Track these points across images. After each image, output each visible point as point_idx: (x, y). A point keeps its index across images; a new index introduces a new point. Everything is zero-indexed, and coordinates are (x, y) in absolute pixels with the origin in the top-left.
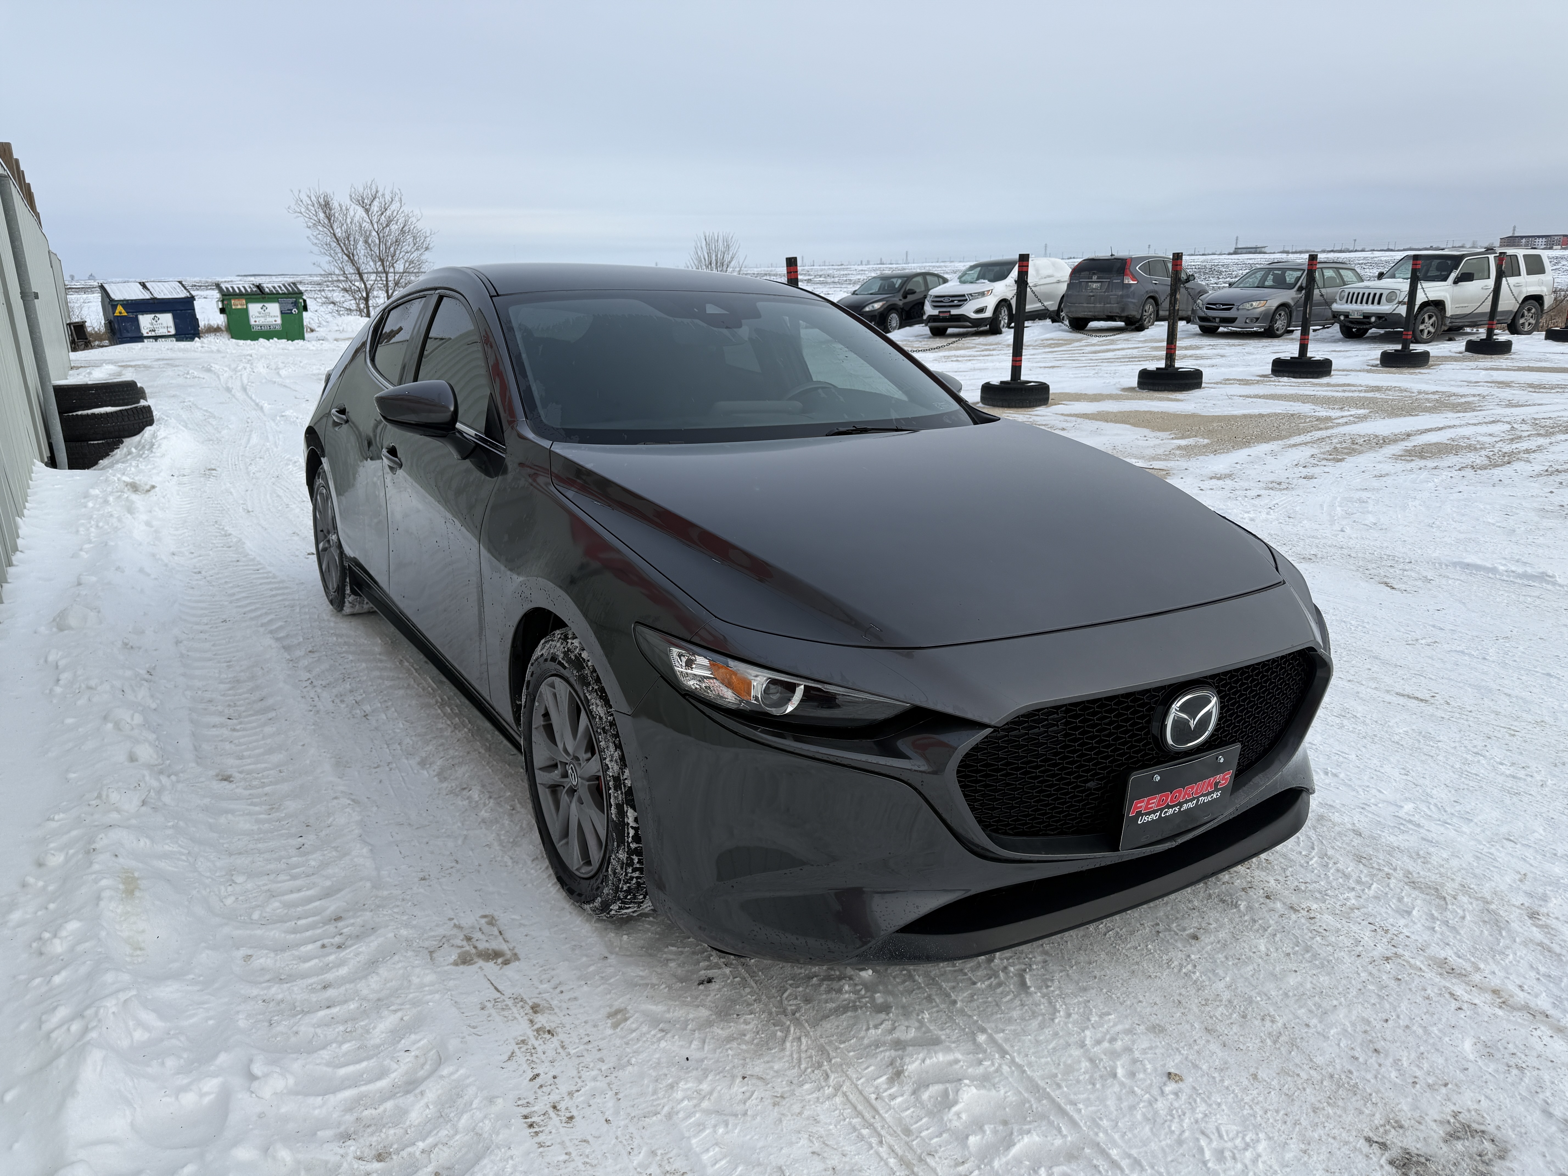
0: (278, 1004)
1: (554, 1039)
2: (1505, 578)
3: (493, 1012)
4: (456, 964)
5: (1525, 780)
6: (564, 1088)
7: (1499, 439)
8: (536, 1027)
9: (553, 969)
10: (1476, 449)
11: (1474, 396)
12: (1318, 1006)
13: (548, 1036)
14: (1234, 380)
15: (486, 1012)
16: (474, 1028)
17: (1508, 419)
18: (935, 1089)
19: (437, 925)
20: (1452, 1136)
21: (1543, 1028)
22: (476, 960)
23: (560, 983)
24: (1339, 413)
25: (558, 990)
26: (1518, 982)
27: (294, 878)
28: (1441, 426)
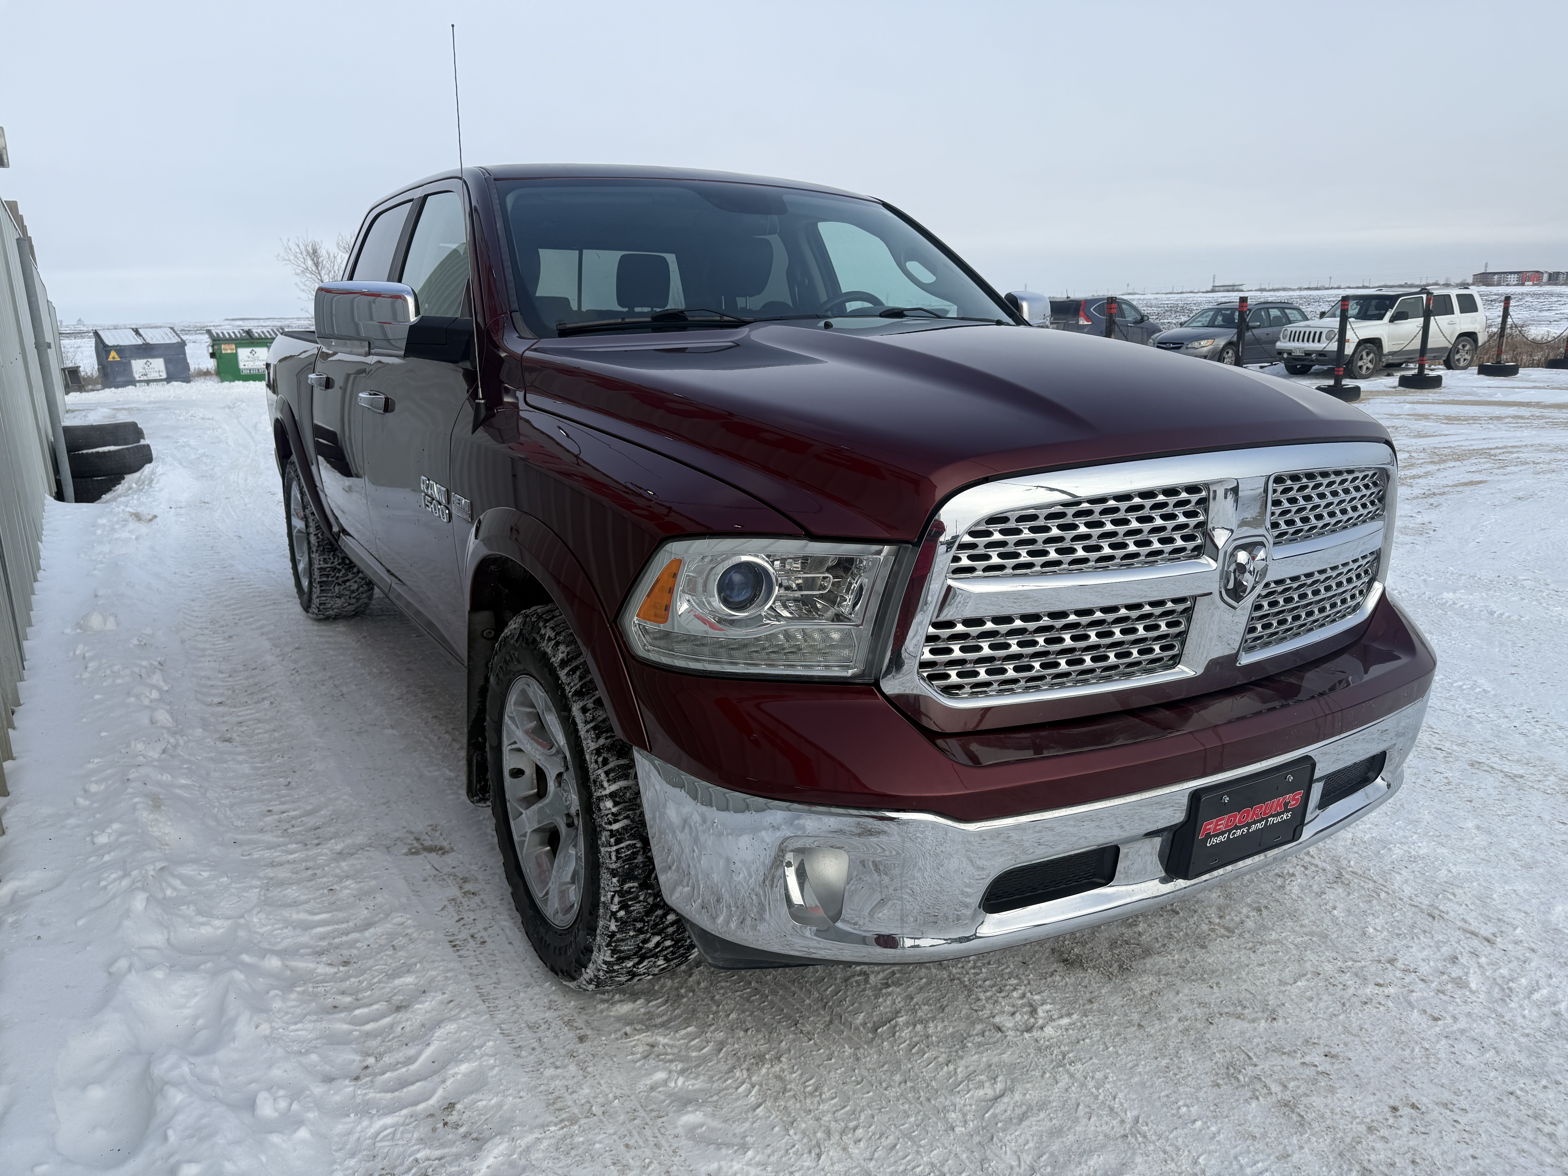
1: (477, 898)
3: (433, 883)
4: (406, 854)
6: (480, 925)
8: (463, 891)
13: (472, 896)
15: (427, 883)
16: (418, 892)
19: (394, 831)
22: (422, 852)
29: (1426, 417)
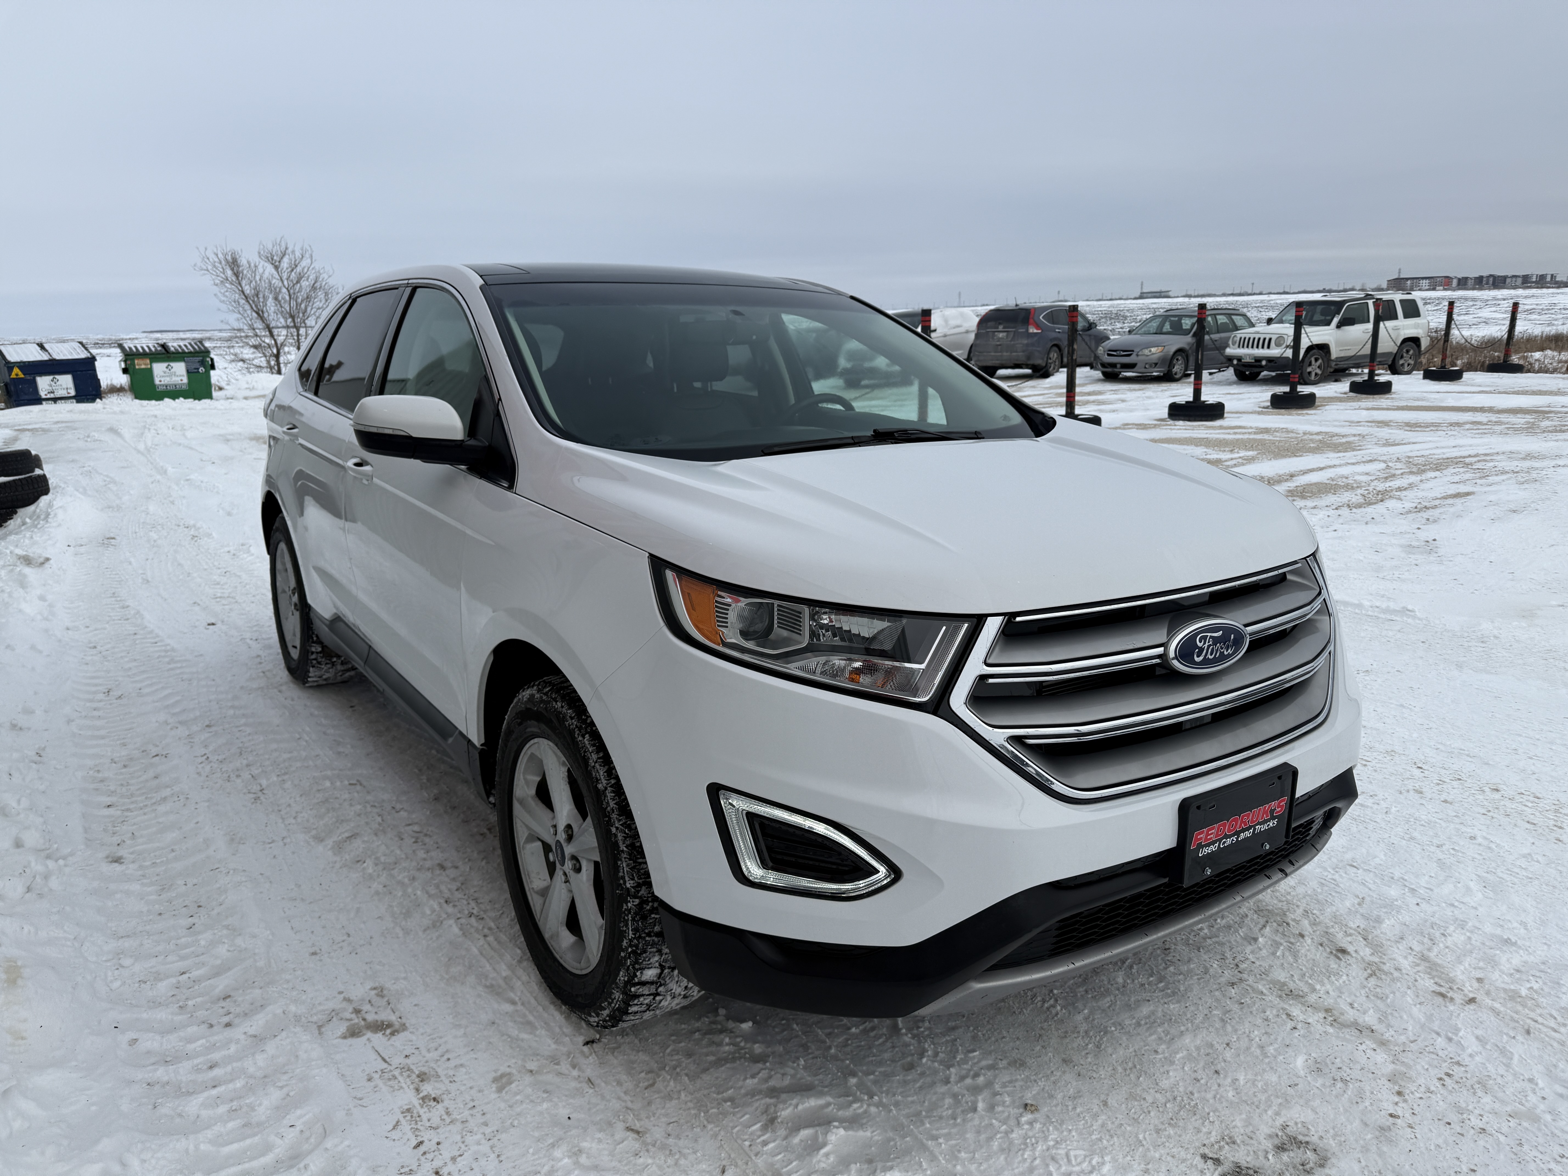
0: (163, 1086)
1: (440, 1106)
2: (1370, 613)
3: (380, 1083)
4: (344, 1037)
5: (1371, 808)
6: (447, 1155)
7: (1373, 478)
8: (421, 1095)
9: (441, 1038)
10: (1353, 488)
11: (1354, 435)
12: (1167, 1033)
13: (433, 1104)
14: (1133, 424)
15: (372, 1084)
16: (361, 1099)
17: (1384, 458)
18: (805, 1133)
19: (327, 999)
20: (1281, 1148)
21: (1368, 1042)
22: (364, 1032)
23: (447, 1051)
24: (1229, 456)
25: (446, 1057)
26: (1349, 1000)
27: (183, 958)
28: (1322, 466)
29: (1385, 424)
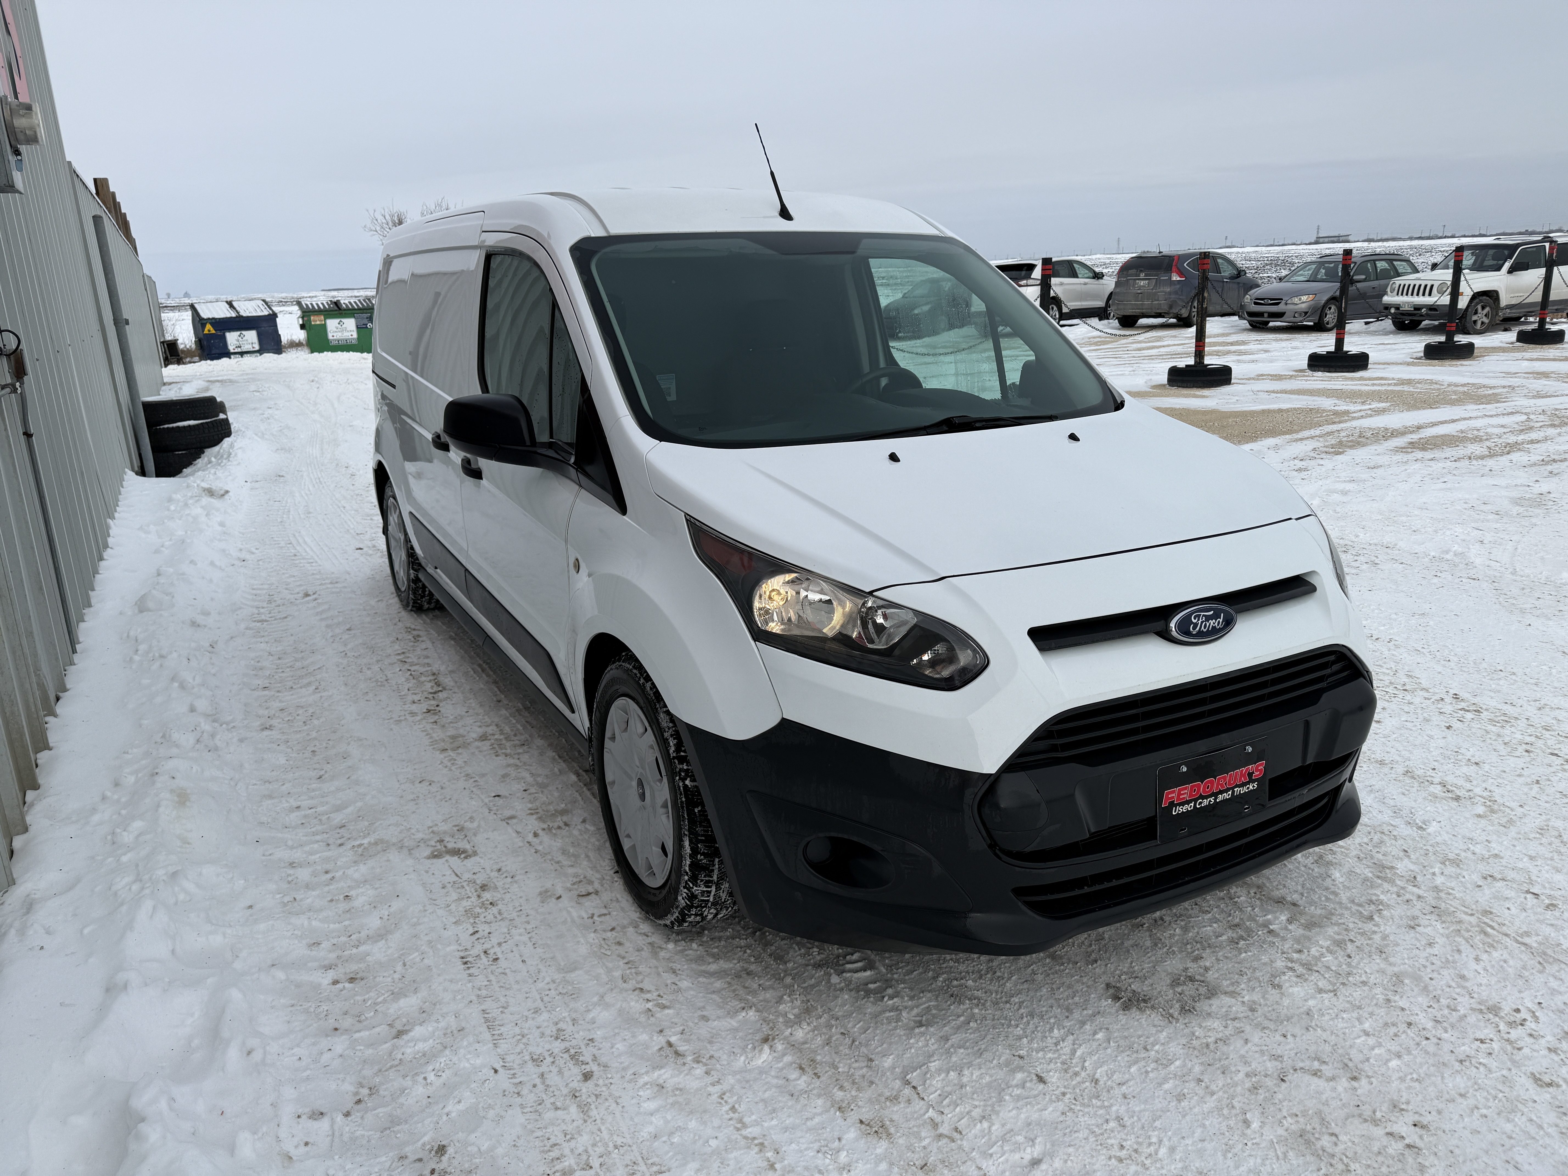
1: (494, 908)
3: (451, 890)
4: (428, 858)
6: (494, 940)
8: (481, 900)
10: (1481, 440)
11: (1504, 387)
13: (490, 906)
14: (1268, 375)
15: (445, 891)
16: (435, 900)
17: (1528, 410)
19: (418, 831)
22: (444, 855)
24: (1359, 407)
28: (1455, 418)
29: (1545, 375)
